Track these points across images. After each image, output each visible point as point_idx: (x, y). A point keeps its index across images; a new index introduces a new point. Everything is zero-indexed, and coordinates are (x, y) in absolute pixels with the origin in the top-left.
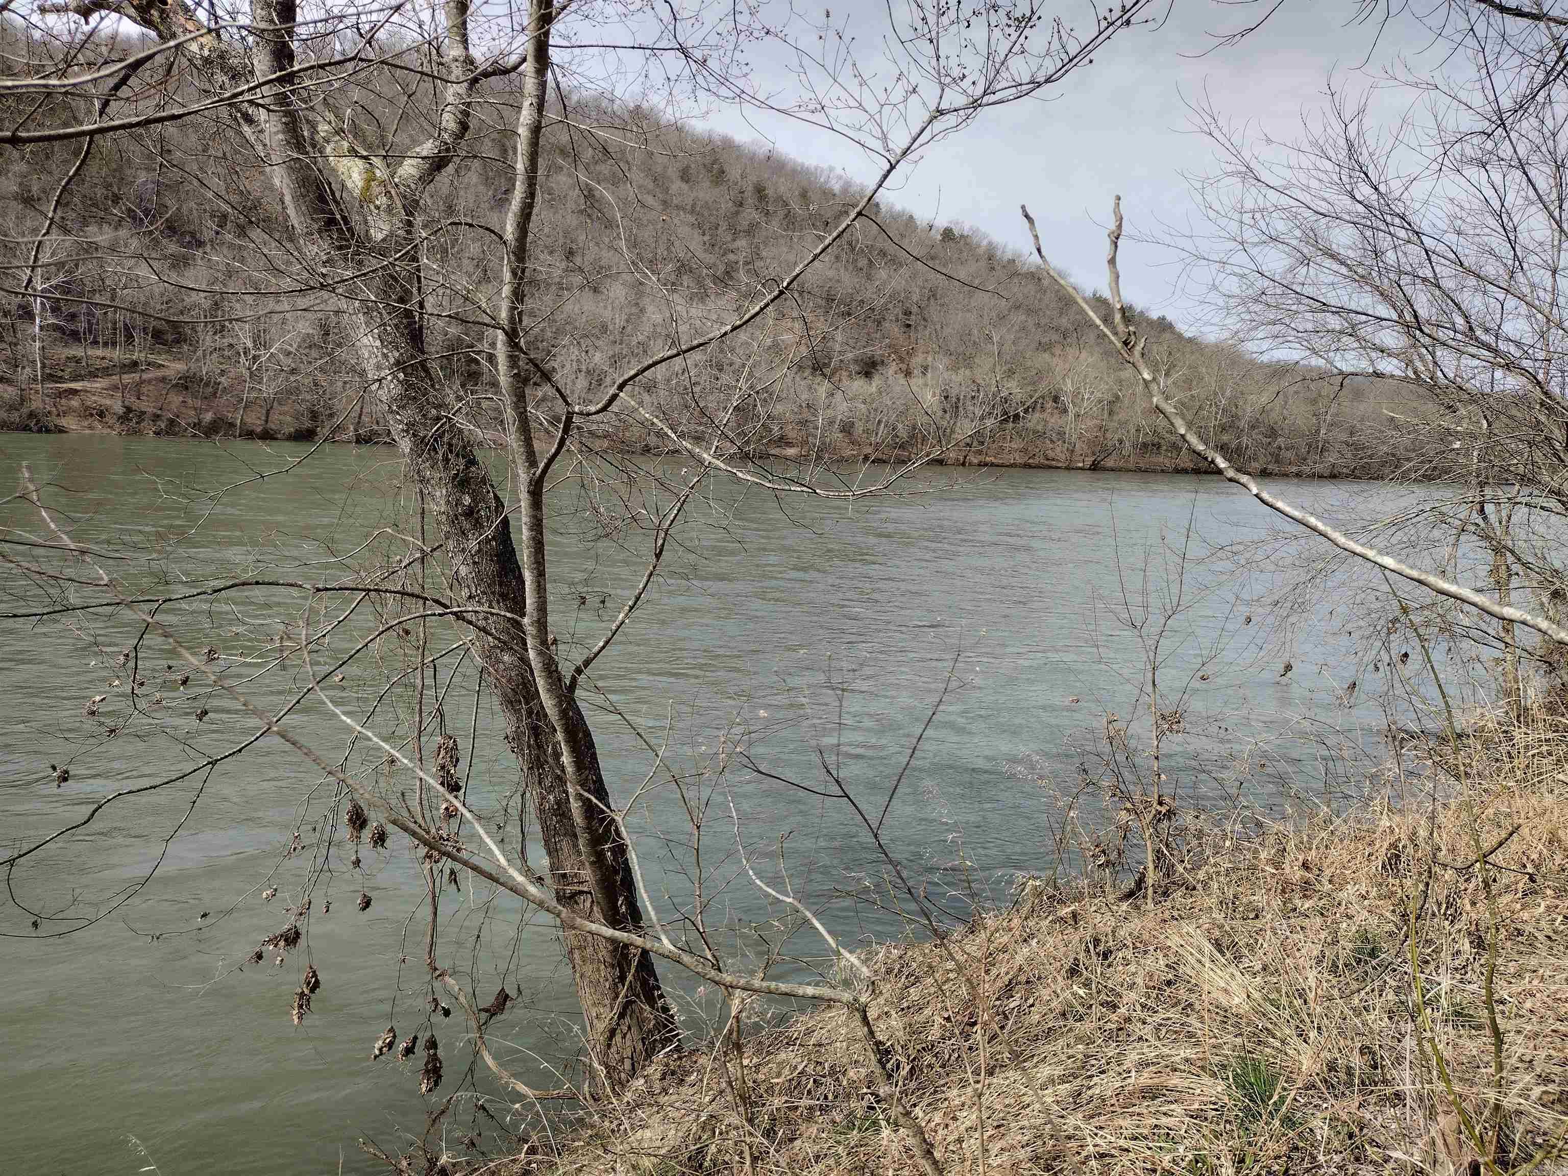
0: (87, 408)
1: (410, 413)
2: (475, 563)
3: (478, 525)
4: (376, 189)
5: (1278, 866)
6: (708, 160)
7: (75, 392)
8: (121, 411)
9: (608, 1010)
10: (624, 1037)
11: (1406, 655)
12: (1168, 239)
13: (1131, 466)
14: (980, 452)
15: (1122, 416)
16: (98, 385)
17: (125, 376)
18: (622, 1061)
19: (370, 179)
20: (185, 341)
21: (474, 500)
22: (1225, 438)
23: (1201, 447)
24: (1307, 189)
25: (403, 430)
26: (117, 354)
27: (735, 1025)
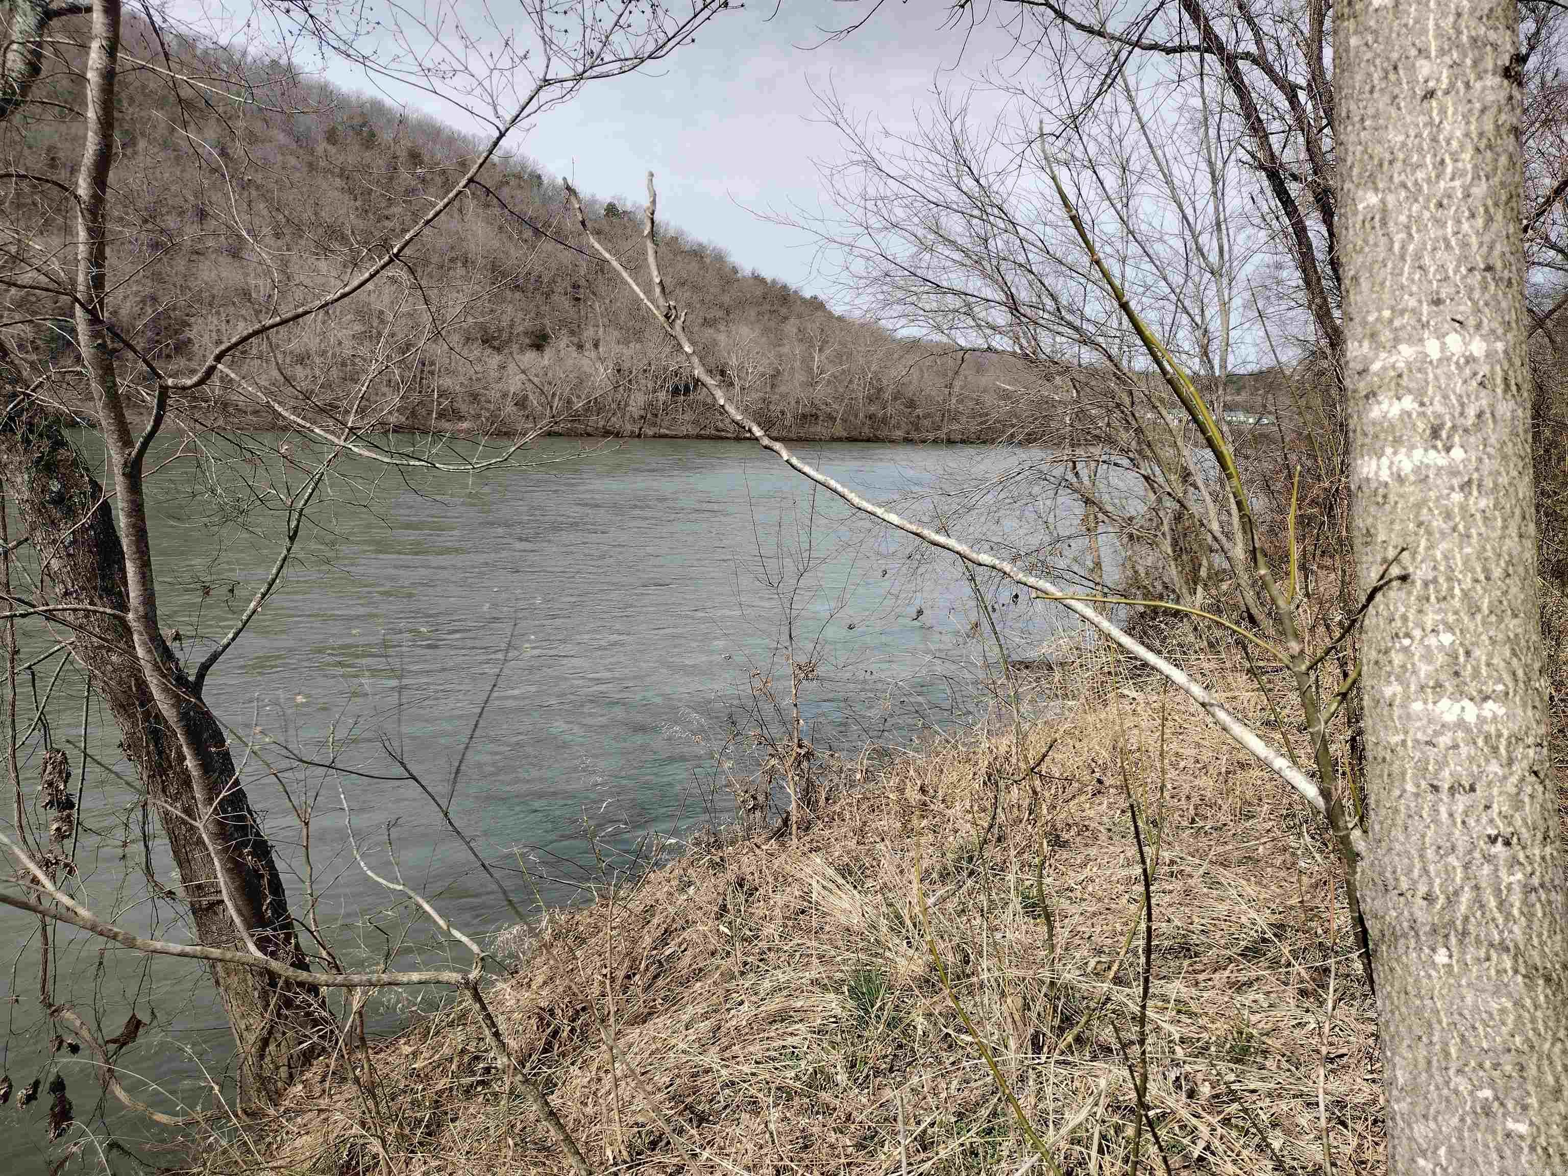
2: (69, 555)
3: (71, 513)
5: (902, 791)
6: (357, 121)
9: (259, 1020)
10: (278, 1045)
11: (1016, 596)
12: (802, 222)
13: (793, 435)
14: (654, 424)
15: (783, 389)
18: (277, 1068)
21: (64, 486)
22: (872, 409)
23: (739, 417)
24: (921, 179)
27: (358, 1022)
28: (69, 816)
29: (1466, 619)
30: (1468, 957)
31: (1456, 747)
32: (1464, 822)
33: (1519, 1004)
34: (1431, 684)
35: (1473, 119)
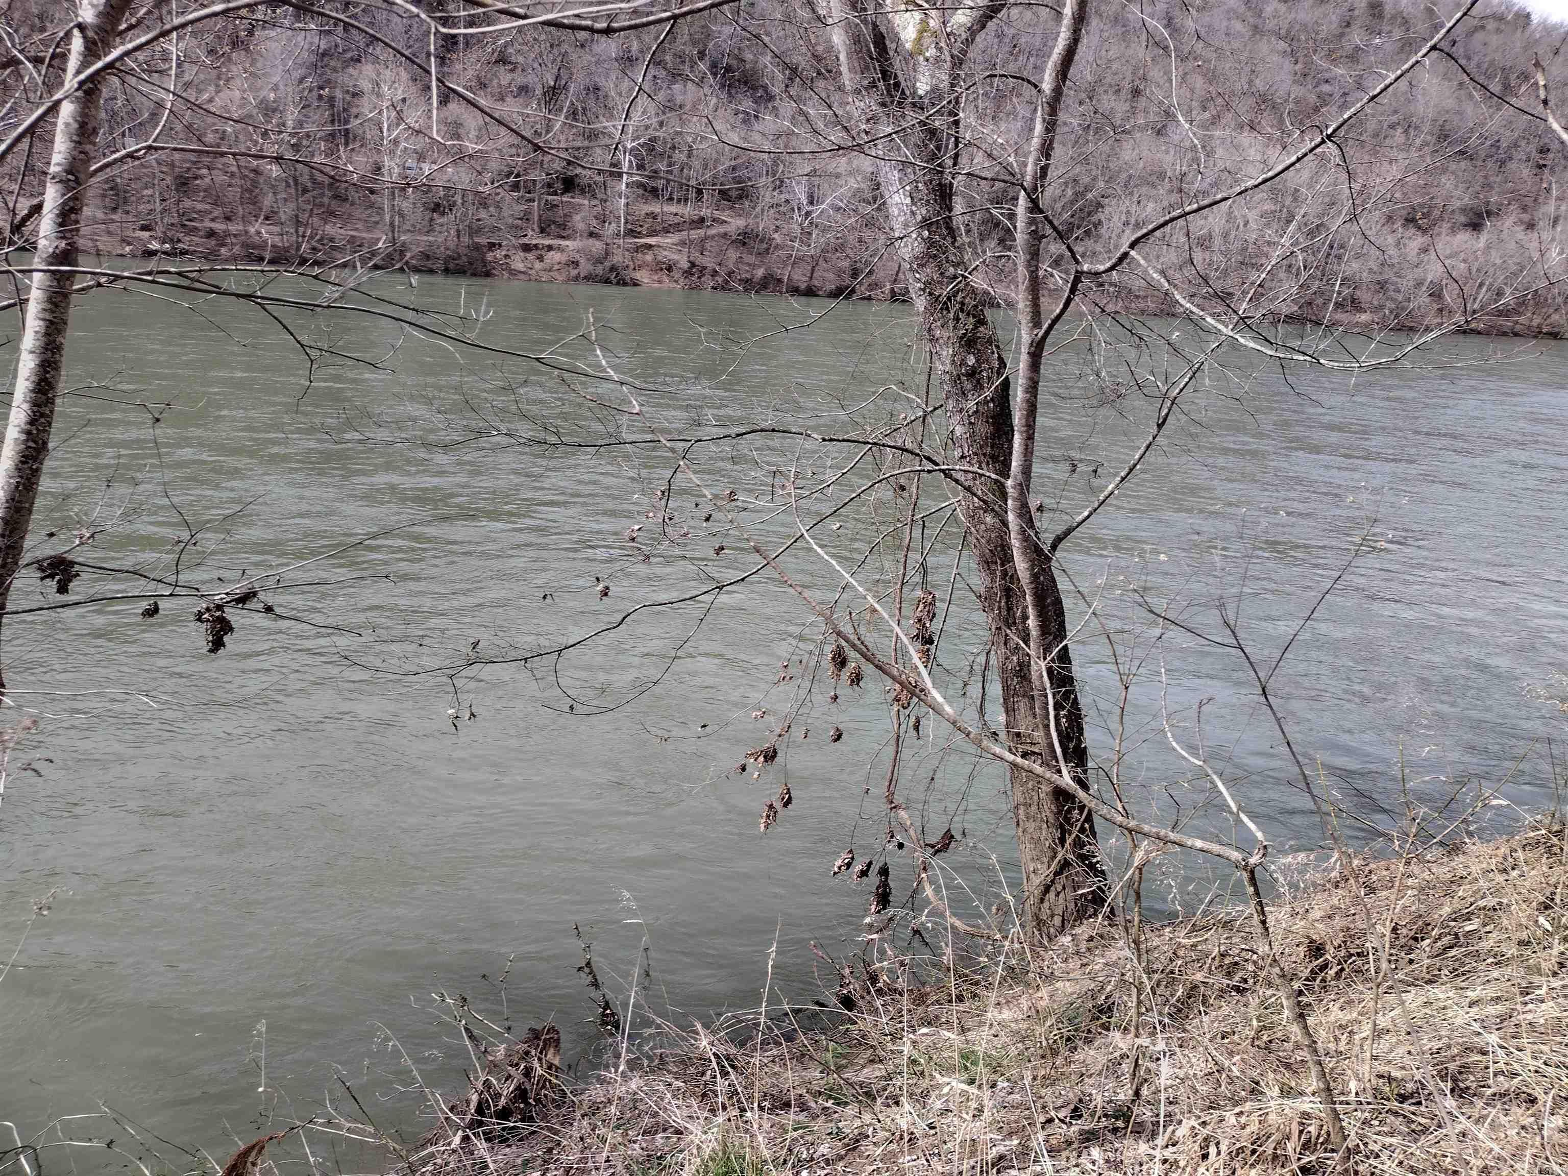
0: (658, 263)
1: (930, 270)
2: (970, 423)
3: (979, 386)
4: (927, 40)
7: (649, 247)
8: (686, 266)
9: (1045, 866)
10: (1058, 894)
16: (669, 240)
17: (692, 232)
18: (1052, 916)
19: (923, 29)
20: (747, 197)
21: (977, 361)
25: (920, 289)
26: (688, 211)
27: (1137, 877)
28: (928, 650)
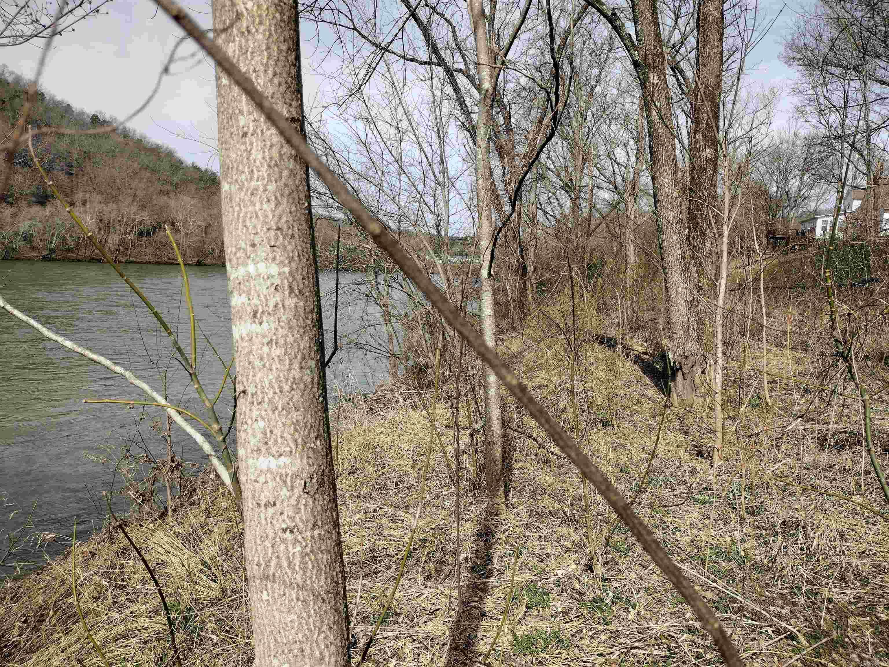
15: (212, 235)
29: (270, 413)
30: (276, 594)
31: (266, 482)
32: (271, 523)
33: (300, 617)
34: (256, 449)
35: (266, 150)
